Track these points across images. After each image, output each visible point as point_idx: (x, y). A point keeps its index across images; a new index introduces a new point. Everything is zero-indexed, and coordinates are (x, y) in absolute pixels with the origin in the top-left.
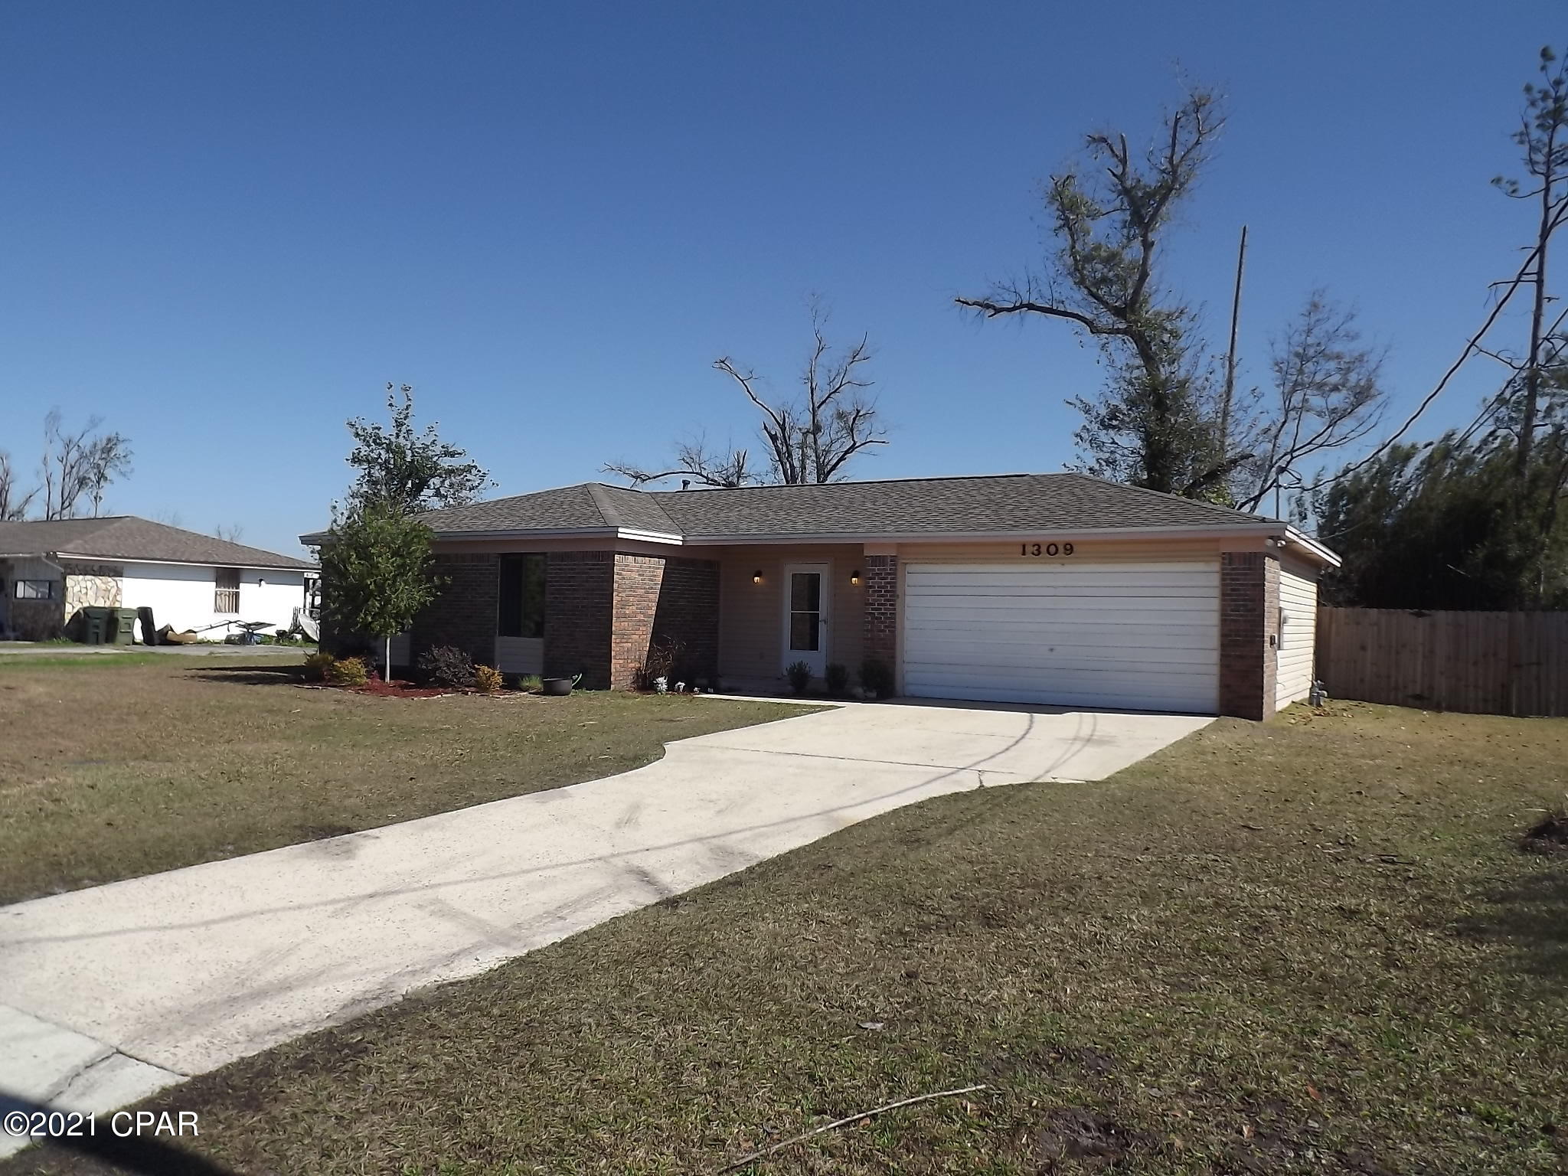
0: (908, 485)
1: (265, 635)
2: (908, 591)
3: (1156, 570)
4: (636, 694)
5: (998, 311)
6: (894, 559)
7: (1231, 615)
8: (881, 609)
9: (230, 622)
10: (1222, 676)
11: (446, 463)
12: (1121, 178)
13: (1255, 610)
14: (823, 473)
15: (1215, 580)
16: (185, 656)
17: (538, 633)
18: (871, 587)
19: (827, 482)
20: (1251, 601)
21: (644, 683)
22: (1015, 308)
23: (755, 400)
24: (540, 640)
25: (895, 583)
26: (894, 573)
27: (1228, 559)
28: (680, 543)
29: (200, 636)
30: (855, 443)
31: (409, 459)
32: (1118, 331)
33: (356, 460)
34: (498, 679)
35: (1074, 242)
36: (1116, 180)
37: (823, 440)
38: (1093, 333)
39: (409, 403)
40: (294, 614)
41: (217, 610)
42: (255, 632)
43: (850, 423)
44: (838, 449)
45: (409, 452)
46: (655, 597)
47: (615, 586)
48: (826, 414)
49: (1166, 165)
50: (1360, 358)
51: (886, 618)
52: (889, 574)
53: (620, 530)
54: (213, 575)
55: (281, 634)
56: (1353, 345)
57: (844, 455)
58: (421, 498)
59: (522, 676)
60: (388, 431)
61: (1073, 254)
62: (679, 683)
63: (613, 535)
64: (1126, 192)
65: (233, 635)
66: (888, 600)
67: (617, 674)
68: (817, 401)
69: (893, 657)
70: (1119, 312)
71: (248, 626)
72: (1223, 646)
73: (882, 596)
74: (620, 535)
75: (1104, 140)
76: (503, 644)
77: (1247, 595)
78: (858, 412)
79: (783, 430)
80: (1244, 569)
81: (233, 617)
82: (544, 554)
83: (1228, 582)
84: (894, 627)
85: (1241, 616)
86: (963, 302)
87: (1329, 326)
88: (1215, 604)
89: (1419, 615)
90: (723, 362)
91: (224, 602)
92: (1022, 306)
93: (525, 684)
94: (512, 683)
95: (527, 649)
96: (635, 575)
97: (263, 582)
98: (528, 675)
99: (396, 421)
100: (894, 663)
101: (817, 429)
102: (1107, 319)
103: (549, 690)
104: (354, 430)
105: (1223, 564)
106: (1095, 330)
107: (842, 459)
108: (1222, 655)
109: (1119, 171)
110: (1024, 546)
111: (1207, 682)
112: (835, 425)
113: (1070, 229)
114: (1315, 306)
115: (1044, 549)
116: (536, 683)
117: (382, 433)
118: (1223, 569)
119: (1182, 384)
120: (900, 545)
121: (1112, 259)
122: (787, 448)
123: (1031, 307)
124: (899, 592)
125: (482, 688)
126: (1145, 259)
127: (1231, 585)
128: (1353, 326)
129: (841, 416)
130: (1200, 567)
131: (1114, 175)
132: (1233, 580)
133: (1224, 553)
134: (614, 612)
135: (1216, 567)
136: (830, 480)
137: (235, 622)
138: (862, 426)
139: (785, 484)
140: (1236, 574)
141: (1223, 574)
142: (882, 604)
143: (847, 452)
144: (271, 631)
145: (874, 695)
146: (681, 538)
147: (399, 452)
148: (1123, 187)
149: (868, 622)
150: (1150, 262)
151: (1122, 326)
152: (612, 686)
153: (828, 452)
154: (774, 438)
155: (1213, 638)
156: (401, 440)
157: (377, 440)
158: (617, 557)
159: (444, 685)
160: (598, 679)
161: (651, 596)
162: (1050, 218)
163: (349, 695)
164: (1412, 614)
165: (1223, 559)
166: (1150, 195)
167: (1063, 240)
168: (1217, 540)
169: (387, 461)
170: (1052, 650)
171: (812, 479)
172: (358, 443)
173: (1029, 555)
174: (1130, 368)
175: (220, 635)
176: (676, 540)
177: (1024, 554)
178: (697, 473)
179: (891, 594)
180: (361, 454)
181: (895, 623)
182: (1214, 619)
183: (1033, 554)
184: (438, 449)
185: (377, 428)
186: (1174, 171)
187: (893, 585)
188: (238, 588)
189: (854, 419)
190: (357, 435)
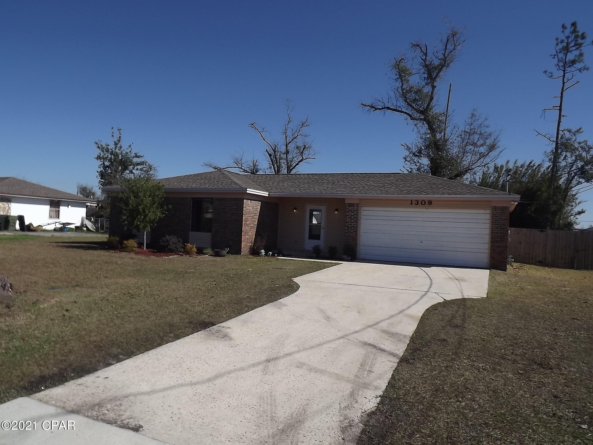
0: (353, 175)
1: (70, 228)
2: (362, 217)
3: (463, 212)
4: (251, 256)
5: (376, 109)
6: (358, 205)
7: (495, 230)
8: (351, 224)
9: (56, 222)
10: (491, 254)
11: (135, 160)
12: (425, 60)
13: (504, 229)
14: (289, 170)
15: (488, 217)
16: (43, 237)
17: (210, 231)
18: (348, 215)
19: (291, 173)
20: (503, 225)
21: (254, 252)
22: (382, 108)
23: (264, 140)
24: (210, 234)
25: (358, 214)
26: (357, 210)
27: (495, 208)
28: (267, 196)
29: (44, 228)
30: (303, 158)
31: (120, 158)
32: (421, 119)
33: (99, 158)
34: (195, 250)
35: (402, 84)
36: (423, 62)
37: (290, 156)
38: (411, 119)
39: (120, 135)
40: (82, 220)
41: (51, 217)
42: (66, 226)
43: (302, 150)
44: (296, 160)
45: (120, 156)
46: (257, 217)
47: (244, 212)
48: (291, 147)
49: (442, 56)
50: (490, 134)
51: (353, 228)
52: (355, 210)
53: (248, 189)
54: (49, 203)
55: (77, 228)
56: (487, 130)
57: (298, 163)
58: (125, 174)
59: (204, 248)
60: (112, 146)
61: (402, 90)
62: (270, 252)
63: (245, 192)
64: (426, 66)
65: (57, 228)
66: (355, 221)
67: (244, 248)
68: (288, 141)
69: (356, 244)
70: (422, 112)
71: (63, 224)
72: (492, 242)
73: (352, 219)
74: (248, 192)
75: (418, 46)
76: (192, 235)
77: (502, 223)
78: (305, 146)
79: (275, 152)
80: (501, 213)
81: (57, 220)
82: (212, 198)
83: (494, 217)
84: (357, 232)
85: (499, 231)
86: (364, 105)
87: (479, 122)
88: (488, 226)
89: (542, 231)
90: (253, 125)
91: (53, 214)
92: (385, 108)
93: (205, 251)
94: (200, 251)
95: (205, 237)
96: (251, 208)
97: (69, 206)
98: (207, 248)
99: (115, 143)
100: (356, 246)
101: (287, 152)
102: (417, 115)
103: (217, 254)
104: (97, 145)
105: (493, 211)
106: (412, 118)
107: (297, 164)
108: (491, 246)
109: (424, 58)
110: (412, 201)
111: (484, 256)
112: (295, 151)
113: (401, 79)
114: (473, 115)
115: (420, 202)
116: (209, 251)
117: (109, 147)
118: (492, 213)
119: (446, 141)
120: (360, 199)
121: (419, 91)
122: (276, 159)
123: (388, 108)
124: (359, 218)
125: (188, 253)
126: (432, 92)
127: (495, 219)
128: (486, 123)
129: (298, 148)
130: (482, 211)
131: (422, 59)
132: (496, 217)
133: (493, 207)
134: (243, 223)
135: (489, 211)
136: (293, 172)
137: (59, 222)
138: (306, 152)
139: (274, 174)
140: (497, 215)
141: (493, 215)
142: (352, 223)
143: (300, 162)
144: (73, 226)
145: (349, 258)
146: (268, 193)
147: (116, 155)
148: (426, 64)
149: (346, 229)
150: (434, 93)
151: (422, 117)
152: (242, 253)
153: (292, 161)
154: (270, 155)
155: (487, 239)
156: (117, 150)
157: (107, 150)
158: (245, 200)
159: (171, 251)
160: (236, 250)
161: (256, 217)
162: (393, 75)
163: (132, 255)
164: (540, 231)
165: (493, 209)
166: (435, 68)
167: (398, 84)
168: (490, 201)
169: (111, 158)
170: (421, 242)
171: (285, 171)
172: (99, 151)
173: (414, 205)
174: (426, 134)
175: (52, 227)
176: (266, 194)
177: (411, 204)
178: (240, 168)
179: (356, 219)
180: (101, 155)
181: (357, 230)
182: (487, 231)
183: (415, 204)
184: (133, 155)
185: (107, 145)
186: (445, 60)
187: (357, 214)
188: (59, 208)
189: (303, 149)
190: (98, 147)
